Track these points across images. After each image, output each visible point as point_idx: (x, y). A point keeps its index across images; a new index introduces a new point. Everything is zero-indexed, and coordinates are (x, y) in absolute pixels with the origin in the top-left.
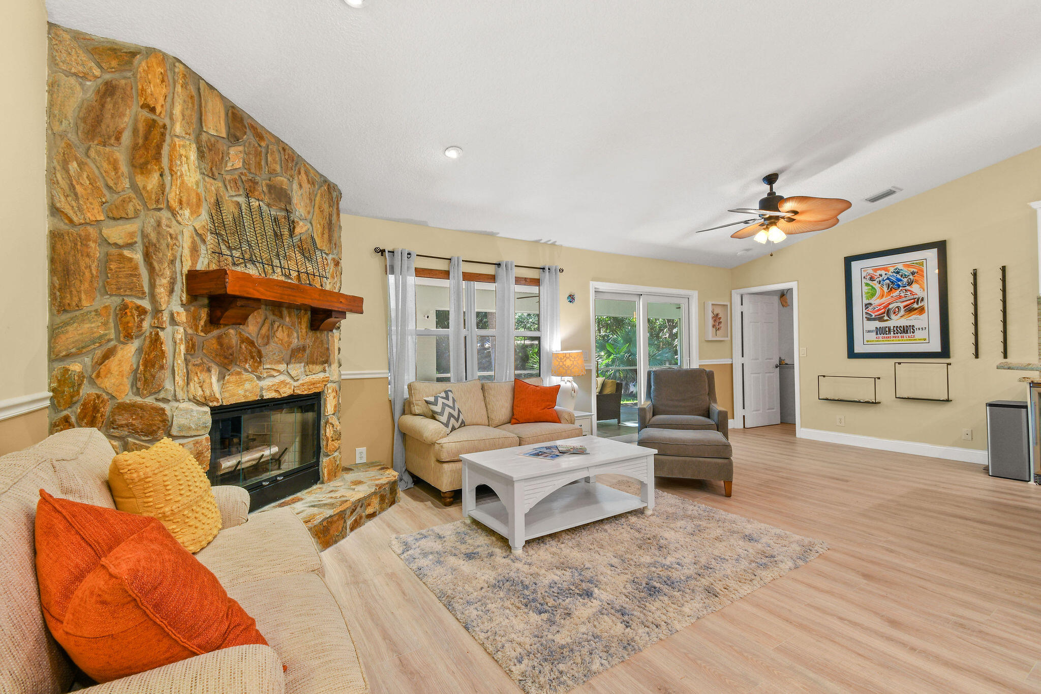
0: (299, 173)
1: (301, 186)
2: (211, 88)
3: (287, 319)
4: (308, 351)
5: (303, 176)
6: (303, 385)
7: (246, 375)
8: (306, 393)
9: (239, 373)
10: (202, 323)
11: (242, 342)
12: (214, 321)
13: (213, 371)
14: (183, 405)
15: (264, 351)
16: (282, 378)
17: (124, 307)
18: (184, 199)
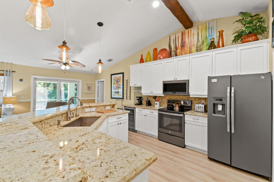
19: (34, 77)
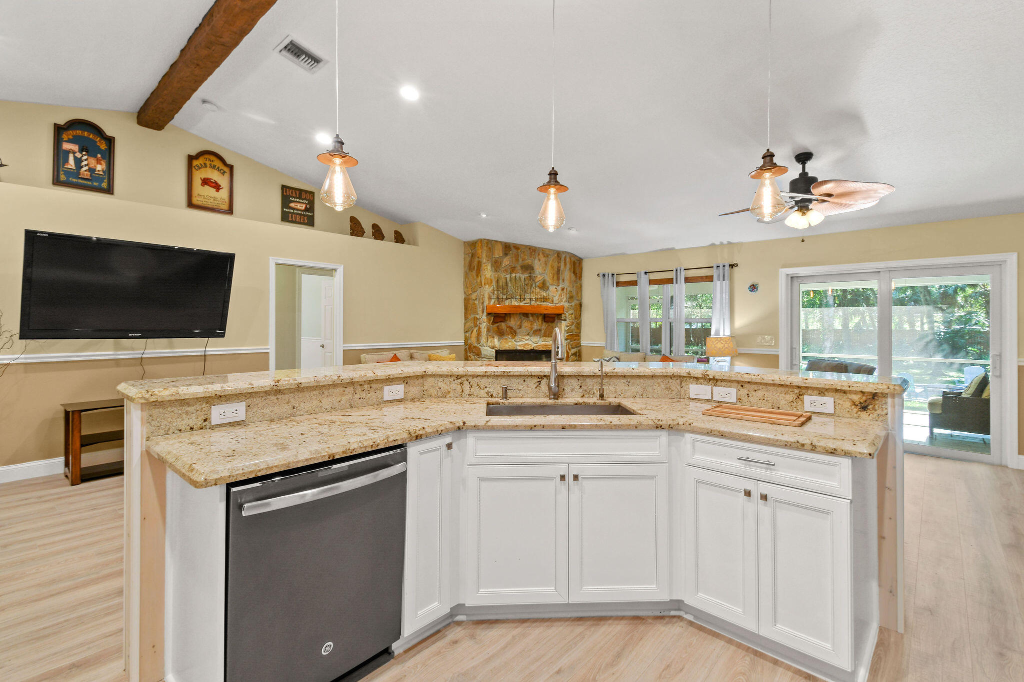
0: (539, 255)
1: (540, 260)
2: (496, 241)
3: (531, 318)
4: (543, 332)
5: (541, 255)
6: (539, 346)
7: (509, 340)
8: (541, 349)
9: (507, 339)
10: (491, 321)
11: (507, 328)
12: (494, 322)
13: (495, 337)
14: (485, 348)
15: (518, 331)
16: (527, 342)
17: (474, 318)
18: (486, 282)
19: (788, 275)
